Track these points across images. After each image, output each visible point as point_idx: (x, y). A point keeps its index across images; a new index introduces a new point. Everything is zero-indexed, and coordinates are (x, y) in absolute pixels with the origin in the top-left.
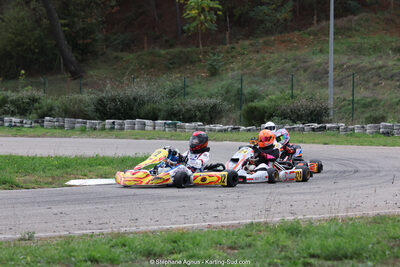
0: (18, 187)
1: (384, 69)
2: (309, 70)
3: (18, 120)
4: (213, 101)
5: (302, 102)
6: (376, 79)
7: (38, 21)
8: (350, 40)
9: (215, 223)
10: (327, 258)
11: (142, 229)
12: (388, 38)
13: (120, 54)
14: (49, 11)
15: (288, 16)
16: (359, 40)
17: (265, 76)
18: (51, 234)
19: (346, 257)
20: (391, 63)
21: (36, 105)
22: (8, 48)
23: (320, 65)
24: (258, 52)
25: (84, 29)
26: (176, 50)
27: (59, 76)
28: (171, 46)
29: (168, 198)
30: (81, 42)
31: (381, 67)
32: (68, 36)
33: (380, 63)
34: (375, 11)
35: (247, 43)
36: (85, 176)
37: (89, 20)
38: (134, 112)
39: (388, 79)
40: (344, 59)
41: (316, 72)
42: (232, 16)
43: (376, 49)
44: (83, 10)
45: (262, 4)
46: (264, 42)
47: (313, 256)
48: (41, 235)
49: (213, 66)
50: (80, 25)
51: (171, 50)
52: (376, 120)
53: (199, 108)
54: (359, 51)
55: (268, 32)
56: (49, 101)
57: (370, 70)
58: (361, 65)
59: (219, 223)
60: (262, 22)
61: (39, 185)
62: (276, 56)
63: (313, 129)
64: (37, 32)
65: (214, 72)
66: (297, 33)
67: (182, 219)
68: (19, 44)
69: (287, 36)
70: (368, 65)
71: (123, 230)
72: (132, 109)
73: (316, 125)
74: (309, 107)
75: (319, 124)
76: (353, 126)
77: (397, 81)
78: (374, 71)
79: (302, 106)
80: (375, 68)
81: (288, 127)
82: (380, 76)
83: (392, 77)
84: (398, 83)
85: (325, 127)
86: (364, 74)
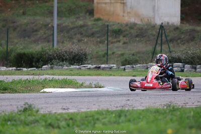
1: (85, 28)
2: (18, 29)
6: (79, 36)
8: (47, 4)
12: (81, 3)
20: (90, 23)
23: (27, 24)
31: (81, 26)
33: (81, 23)
39: (89, 37)
41: (25, 31)
57: (73, 28)
58: (64, 25)
70: (70, 24)
74: (72, 52)
75: (92, 65)
76: (123, 67)
77: (98, 37)
78: (76, 29)
79: (66, 52)
80: (77, 27)
81: (66, 68)
82: (82, 34)
83: (93, 34)
84: (99, 39)
85: (99, 67)
86: (68, 32)
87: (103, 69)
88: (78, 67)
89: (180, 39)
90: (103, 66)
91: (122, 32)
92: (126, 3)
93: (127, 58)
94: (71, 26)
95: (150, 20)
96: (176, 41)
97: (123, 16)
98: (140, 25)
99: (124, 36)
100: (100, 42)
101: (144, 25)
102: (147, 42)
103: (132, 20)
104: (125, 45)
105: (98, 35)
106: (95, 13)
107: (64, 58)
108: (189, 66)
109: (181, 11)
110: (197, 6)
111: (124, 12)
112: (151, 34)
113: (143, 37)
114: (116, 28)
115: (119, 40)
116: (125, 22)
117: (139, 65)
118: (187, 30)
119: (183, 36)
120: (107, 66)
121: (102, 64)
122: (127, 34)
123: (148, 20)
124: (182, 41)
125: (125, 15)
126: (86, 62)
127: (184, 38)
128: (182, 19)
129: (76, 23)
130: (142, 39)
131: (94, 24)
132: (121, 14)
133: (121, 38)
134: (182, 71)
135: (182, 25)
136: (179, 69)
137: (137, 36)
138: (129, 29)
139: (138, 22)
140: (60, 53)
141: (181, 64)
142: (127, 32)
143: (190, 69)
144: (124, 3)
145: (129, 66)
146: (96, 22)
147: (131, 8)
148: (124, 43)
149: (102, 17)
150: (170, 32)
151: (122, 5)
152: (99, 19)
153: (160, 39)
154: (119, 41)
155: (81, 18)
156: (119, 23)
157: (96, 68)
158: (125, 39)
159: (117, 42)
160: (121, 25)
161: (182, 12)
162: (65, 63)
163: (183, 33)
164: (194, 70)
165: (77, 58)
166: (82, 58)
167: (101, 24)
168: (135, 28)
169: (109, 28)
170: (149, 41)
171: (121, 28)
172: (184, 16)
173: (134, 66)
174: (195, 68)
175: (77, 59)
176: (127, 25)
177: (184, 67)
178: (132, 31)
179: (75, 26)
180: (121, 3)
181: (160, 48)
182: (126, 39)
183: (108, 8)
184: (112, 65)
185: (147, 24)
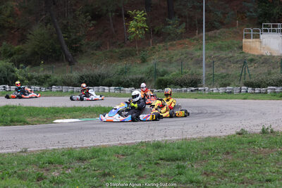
0: (28, 124)
2: (194, 59)
3: (38, 88)
4: (140, 76)
5: (187, 76)
7: (51, 35)
8: (215, 43)
9: (123, 142)
10: (168, 160)
11: (85, 146)
12: (235, 42)
13: (95, 52)
14: (57, 30)
15: (183, 31)
16: (220, 43)
17: (170, 62)
18: (37, 149)
19: (177, 160)
20: (236, 55)
21: (48, 79)
22: (36, 50)
23: (199, 56)
24: (167, 49)
25: (76, 39)
26: (124, 49)
27: (63, 64)
28: (122, 47)
29: (103, 128)
30: (74, 46)
32: (67, 42)
33: (231, 55)
34: (228, 27)
35: (161, 45)
36: (64, 118)
37: (78, 34)
38: (99, 83)
40: (212, 53)
41: (197, 60)
42: (153, 31)
43: (229, 47)
44: (75, 29)
45: (169, 25)
46: (171, 45)
47: (161, 159)
48: (32, 149)
49: (143, 58)
50: (74, 37)
51: (121, 49)
52: (225, 85)
53: (133, 80)
54: (221, 48)
55: (173, 39)
56: (55, 77)
57: (226, 58)
58: (221, 56)
59: (125, 142)
60: (169, 34)
61: (39, 122)
62: (176, 52)
63: (192, 91)
64: (50, 41)
65: (144, 61)
66: (188, 40)
67: (107, 140)
68: (42, 47)
69: (182, 41)
70: (224, 56)
71: (74, 146)
72: (98, 81)
73: (193, 89)
78: (228, 59)
80: (228, 57)
83: (237, 62)
86: (222, 61)
92: (262, 42)
97: (260, 50)
99: (255, 63)
106: (243, 48)
111: (261, 47)
113: (267, 63)
114: (250, 58)
125: (262, 49)
131: (238, 56)
133: (252, 64)
137: (263, 63)
147: (265, 45)
148: (255, 68)
151: (260, 43)
155: (233, 52)
158: (255, 65)
160: (254, 55)
167: (242, 56)
176: (258, 56)
178: (260, 60)
182: (257, 65)
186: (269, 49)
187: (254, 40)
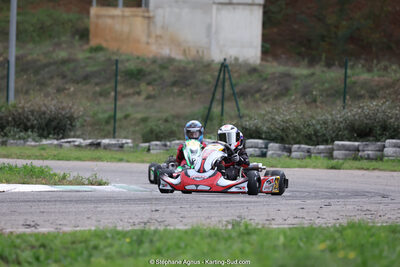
1: (72, 65)
6: (58, 81)
12: (63, 15)
20: (81, 56)
31: (64, 62)
33: (62, 54)
39: (78, 83)
57: (46, 65)
58: (29, 58)
70: (41, 58)
74: (44, 113)
75: (84, 139)
76: (147, 144)
77: (97, 84)
78: (53, 67)
79: (32, 112)
80: (55, 63)
81: (33, 143)
82: (64, 77)
83: (86, 78)
84: (97, 89)
85: (99, 144)
86: (36, 72)
87: (107, 147)
88: (56, 142)
89: (259, 91)
90: (105, 141)
91: (144, 75)
92: (153, 17)
93: (154, 128)
94: (44, 60)
95: (200, 53)
96: (252, 95)
97: (148, 43)
98: (180, 61)
99: (149, 84)
100: (101, 94)
101: (189, 63)
102: (195, 96)
103: (166, 51)
104: (150, 101)
105: (97, 80)
106: (91, 36)
107: (29, 124)
108: (277, 145)
109: (264, 36)
110: (296, 27)
111: (149, 35)
112: (203, 81)
113: (187, 85)
114: (131, 66)
115: (138, 90)
116: (151, 56)
117: (177, 142)
118: (274, 73)
119: (265, 86)
120: (113, 142)
121: (105, 137)
122: (155, 80)
123: (198, 52)
124: (264, 96)
125: (152, 40)
126: (72, 133)
127: (267, 89)
128: (265, 52)
129: (54, 55)
130: (184, 90)
131: (89, 58)
132: (144, 39)
133: (143, 86)
134: (264, 155)
135: (264, 63)
136: (257, 151)
137: (174, 84)
138: (158, 70)
139: (177, 55)
140: (19, 114)
141: (260, 141)
142: (154, 76)
143: (279, 152)
144: (149, 18)
145: (158, 143)
146: (93, 55)
147: (163, 27)
148: (149, 97)
149: (104, 45)
150: (240, 77)
151: (146, 21)
152: (98, 49)
153: (220, 90)
154: (139, 93)
155: (64, 46)
156: (138, 58)
157: (91, 145)
158: (150, 88)
159: (134, 94)
160: (143, 61)
161: (265, 38)
162: (30, 133)
163: (266, 79)
164: (286, 154)
165: (54, 124)
166: (65, 125)
167: (103, 59)
168: (171, 68)
169: (120, 66)
170: (197, 93)
171: (144, 67)
172: (268, 46)
173: (168, 143)
174: (289, 151)
175: (55, 127)
176: (154, 61)
177: (266, 148)
178: (165, 74)
179: (51, 61)
180: (144, 17)
181: (219, 108)
182: (154, 89)
183: (118, 27)
184: (124, 141)
185: (194, 61)
186: (175, 42)
187: (128, 11)
